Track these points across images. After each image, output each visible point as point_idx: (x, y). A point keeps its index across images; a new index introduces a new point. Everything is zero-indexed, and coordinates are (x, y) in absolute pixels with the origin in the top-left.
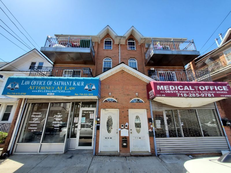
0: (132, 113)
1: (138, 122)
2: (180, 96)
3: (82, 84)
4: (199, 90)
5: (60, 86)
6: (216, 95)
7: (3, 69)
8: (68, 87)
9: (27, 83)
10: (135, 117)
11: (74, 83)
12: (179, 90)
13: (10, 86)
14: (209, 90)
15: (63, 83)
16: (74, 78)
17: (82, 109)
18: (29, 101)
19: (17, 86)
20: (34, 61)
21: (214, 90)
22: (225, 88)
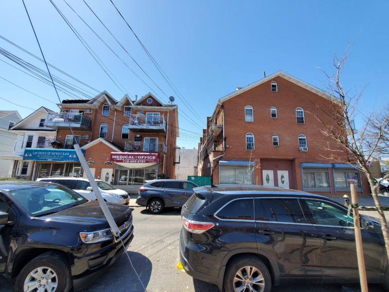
0: (105, 171)
1: (107, 176)
2: (125, 162)
3: (68, 154)
4: (137, 158)
5: (55, 155)
6: (147, 162)
7: (18, 127)
8: (60, 156)
9: (36, 153)
10: (106, 173)
11: (63, 154)
12: (125, 159)
13: (26, 155)
14: (144, 159)
15: (57, 154)
16: (59, 149)
17: (74, 168)
18: (39, 163)
19: (31, 155)
20: (43, 118)
21: (147, 159)
22: (154, 158)
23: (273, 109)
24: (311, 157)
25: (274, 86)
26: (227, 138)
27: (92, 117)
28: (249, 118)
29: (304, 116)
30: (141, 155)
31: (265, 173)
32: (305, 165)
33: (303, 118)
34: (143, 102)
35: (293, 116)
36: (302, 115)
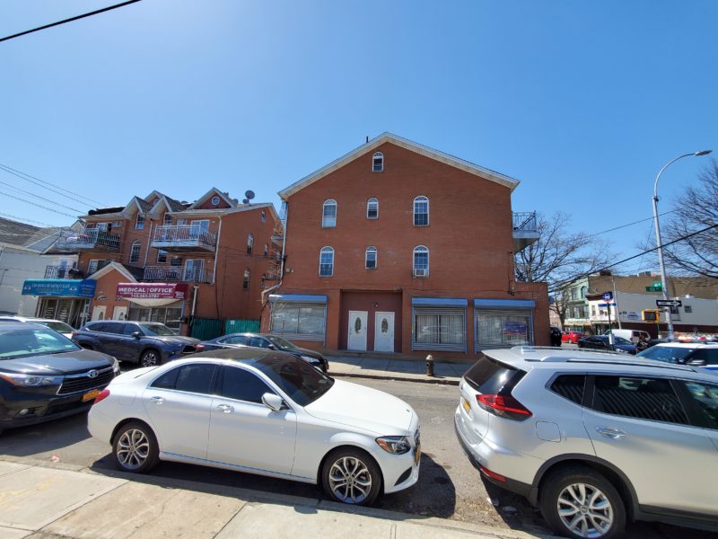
0: (118, 311)
2: (136, 297)
3: (69, 287)
6: (161, 297)
8: (59, 289)
9: (35, 285)
10: (120, 313)
11: (64, 286)
13: (25, 288)
14: (157, 292)
15: (57, 286)
21: (161, 292)
22: (170, 290)
23: (373, 203)
24: (431, 287)
25: (378, 161)
26: (289, 257)
27: (121, 233)
28: (330, 222)
29: (428, 212)
30: (154, 287)
31: (353, 316)
32: (415, 301)
33: (426, 215)
34: (205, 204)
35: (407, 212)
36: (426, 210)
